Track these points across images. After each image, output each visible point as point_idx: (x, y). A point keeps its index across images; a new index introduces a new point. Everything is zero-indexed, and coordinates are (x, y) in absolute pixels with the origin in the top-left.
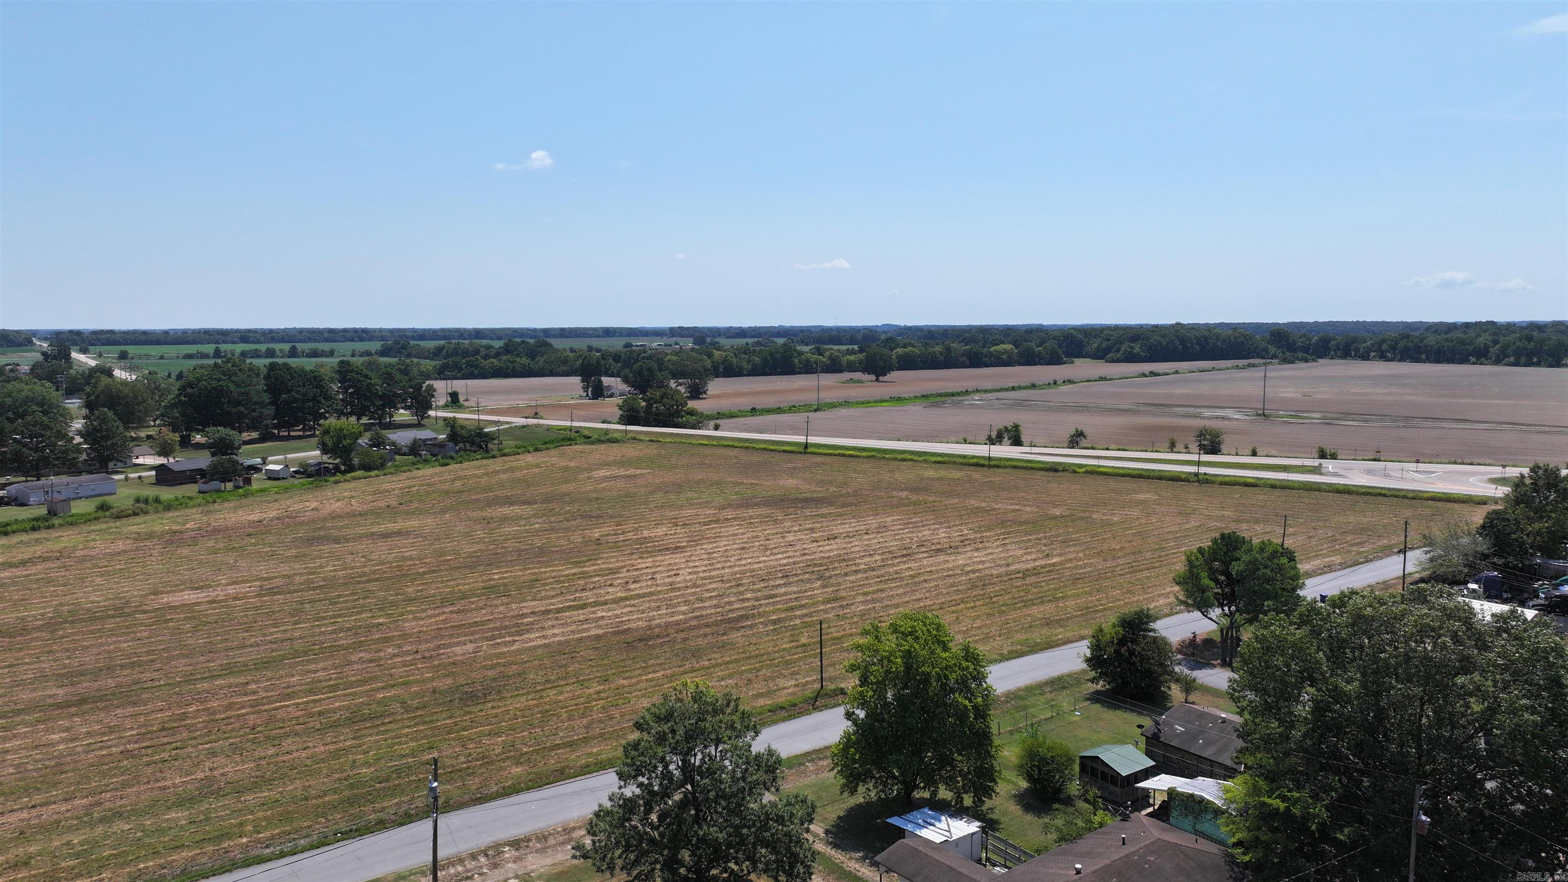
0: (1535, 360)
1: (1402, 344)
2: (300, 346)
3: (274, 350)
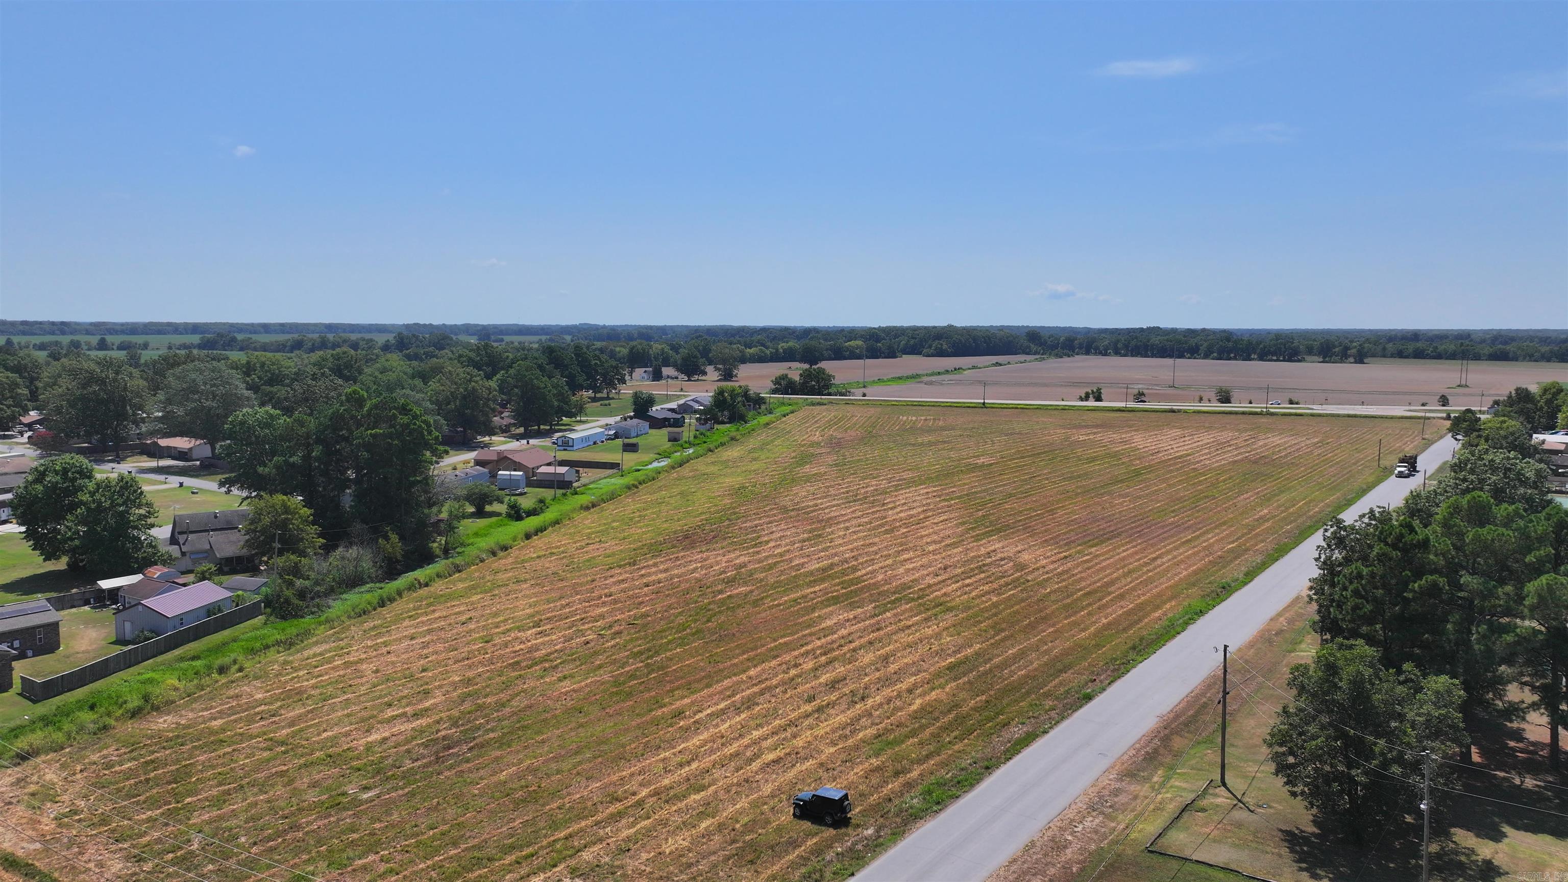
0: (1232, 355)
1: (1133, 343)
2: (109, 339)
3: (78, 342)
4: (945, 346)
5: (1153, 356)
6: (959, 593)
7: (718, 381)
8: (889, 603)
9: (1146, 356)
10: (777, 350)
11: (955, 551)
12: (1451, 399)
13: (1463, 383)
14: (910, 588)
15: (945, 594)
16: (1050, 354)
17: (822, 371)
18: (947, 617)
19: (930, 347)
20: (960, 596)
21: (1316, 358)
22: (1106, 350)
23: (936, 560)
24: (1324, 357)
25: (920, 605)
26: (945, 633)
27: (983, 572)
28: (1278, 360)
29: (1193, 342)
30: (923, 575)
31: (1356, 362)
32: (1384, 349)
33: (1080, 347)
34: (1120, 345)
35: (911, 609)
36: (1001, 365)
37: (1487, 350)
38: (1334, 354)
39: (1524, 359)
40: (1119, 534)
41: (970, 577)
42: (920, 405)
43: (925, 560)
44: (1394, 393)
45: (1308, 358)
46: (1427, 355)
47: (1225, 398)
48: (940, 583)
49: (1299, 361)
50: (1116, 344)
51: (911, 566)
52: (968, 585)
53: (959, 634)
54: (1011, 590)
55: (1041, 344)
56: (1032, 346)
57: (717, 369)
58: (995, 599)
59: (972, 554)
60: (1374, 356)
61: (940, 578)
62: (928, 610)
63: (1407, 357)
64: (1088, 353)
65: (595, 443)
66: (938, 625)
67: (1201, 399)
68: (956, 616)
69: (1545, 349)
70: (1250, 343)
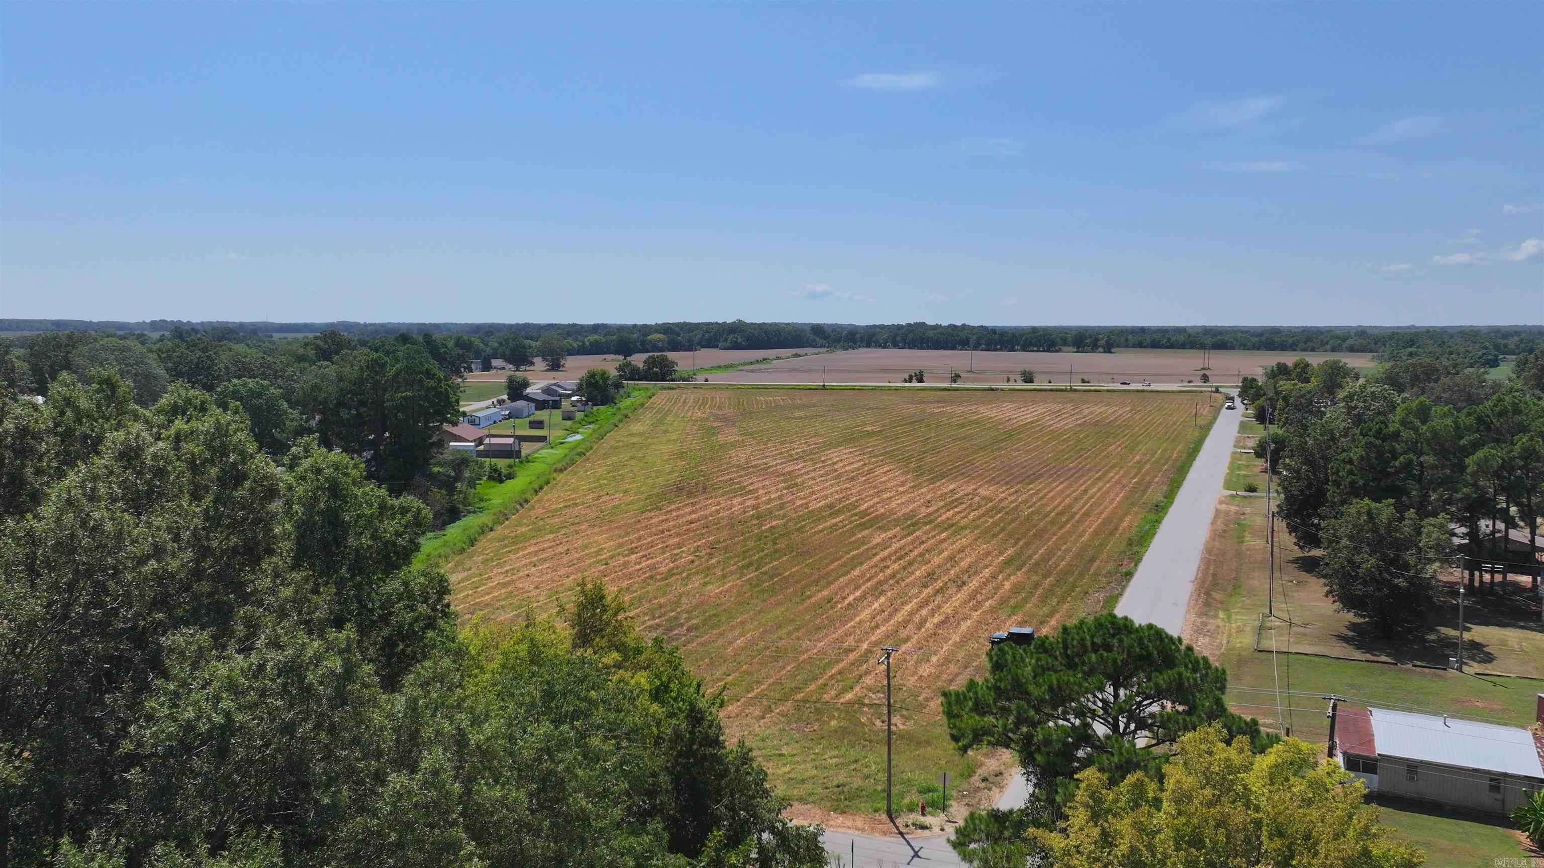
0: (999, 347)
1: (910, 336)
4: (740, 340)
5: (929, 348)
6: (957, 518)
7: (546, 371)
8: (909, 526)
10: (584, 344)
11: (923, 490)
12: (1210, 378)
13: (1206, 366)
14: (914, 516)
15: (947, 519)
16: (835, 347)
17: (665, 358)
18: (967, 533)
19: (726, 340)
20: (962, 519)
21: (1071, 349)
22: (885, 343)
23: (915, 497)
24: (1078, 348)
25: (937, 525)
26: (977, 543)
27: (963, 503)
28: (1038, 351)
29: (963, 335)
30: (916, 507)
31: (1105, 352)
32: (1127, 340)
33: (862, 341)
34: (898, 339)
35: (933, 529)
36: (800, 356)
37: (1209, 341)
38: (1086, 345)
39: (1239, 348)
40: (1042, 475)
41: (955, 507)
42: (765, 388)
43: (905, 497)
44: (1155, 375)
45: (1064, 348)
47: (1028, 378)
48: (935, 511)
49: (1056, 351)
50: (895, 336)
51: (898, 502)
52: (959, 513)
54: (995, 514)
55: (825, 338)
56: (818, 339)
57: (545, 359)
58: (992, 520)
60: (1118, 346)
61: (930, 509)
62: (946, 529)
63: (1145, 347)
64: (868, 346)
65: (495, 422)
66: (966, 538)
67: (1008, 380)
68: (973, 532)
69: (1255, 340)
70: (1014, 335)
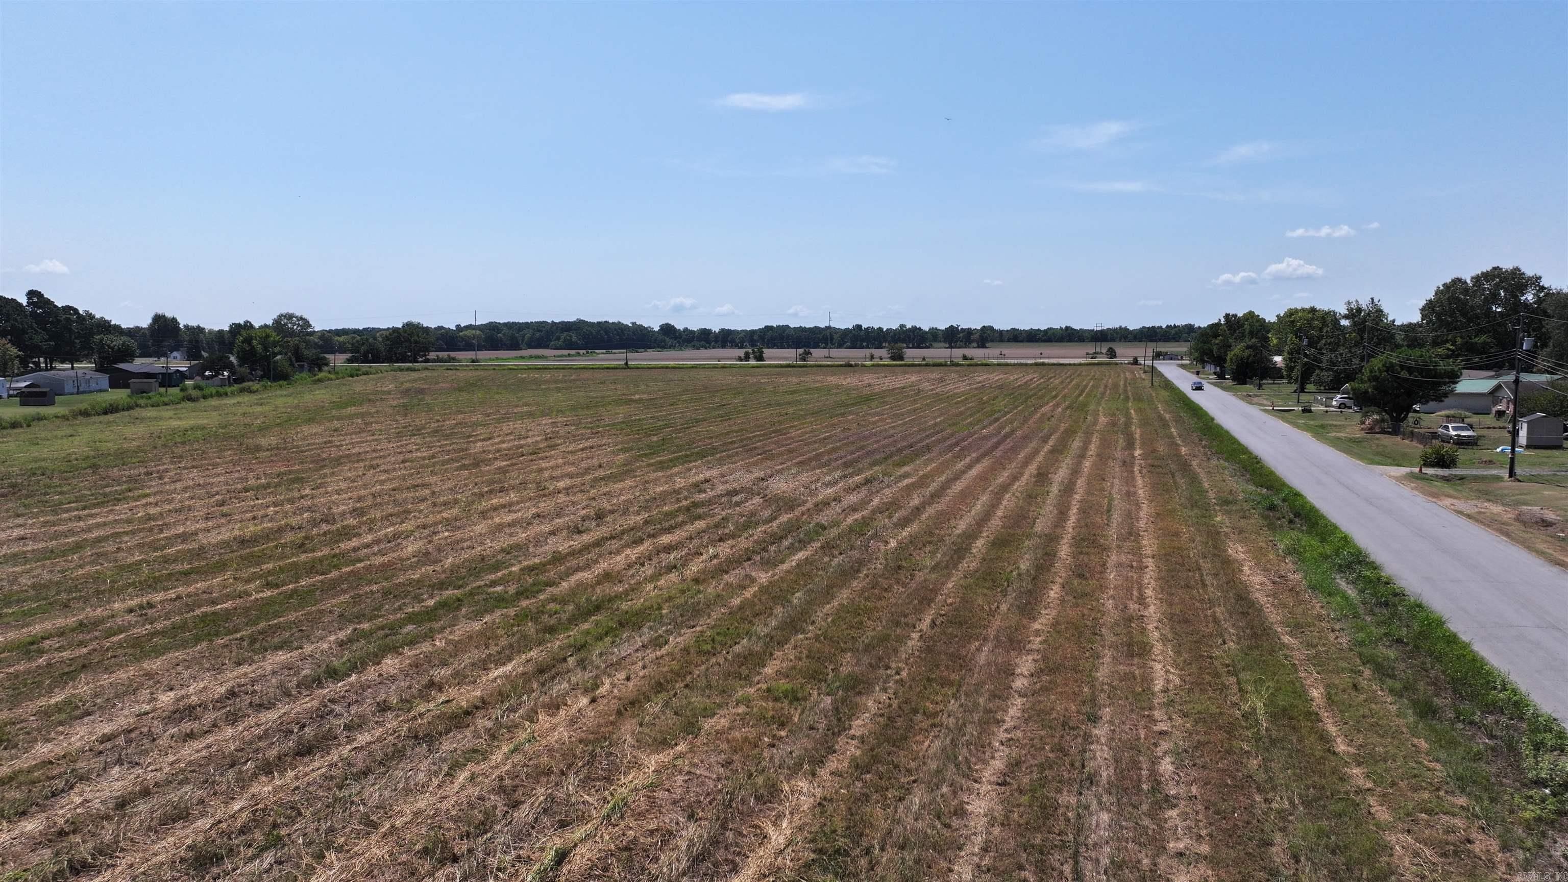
4: (574, 339)
6: (649, 570)
8: (411, 619)
9: (782, 347)
11: (618, 486)
14: (496, 568)
15: (607, 576)
18: (625, 650)
19: (558, 339)
20: (654, 578)
21: (943, 344)
23: (574, 503)
25: (523, 617)
26: (627, 731)
27: (699, 517)
30: (542, 534)
31: (978, 347)
32: (1001, 338)
33: (716, 341)
35: (487, 636)
38: (957, 339)
39: (1120, 341)
41: (669, 530)
43: (545, 505)
45: (935, 344)
46: (1039, 339)
47: (898, 356)
48: (586, 548)
49: (927, 347)
51: (509, 518)
52: (668, 549)
53: (691, 728)
54: (792, 550)
55: (676, 338)
56: (667, 339)
58: (763, 578)
59: (659, 489)
60: (992, 341)
61: (586, 538)
62: (551, 630)
63: (1022, 341)
66: (590, 689)
67: (872, 357)
68: (657, 643)
